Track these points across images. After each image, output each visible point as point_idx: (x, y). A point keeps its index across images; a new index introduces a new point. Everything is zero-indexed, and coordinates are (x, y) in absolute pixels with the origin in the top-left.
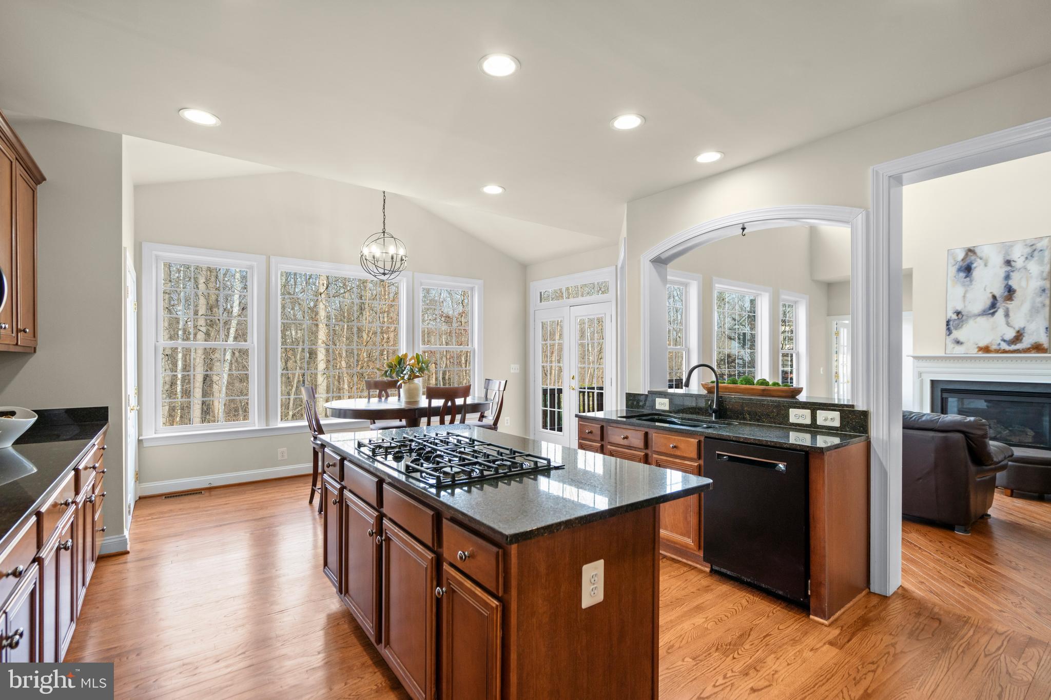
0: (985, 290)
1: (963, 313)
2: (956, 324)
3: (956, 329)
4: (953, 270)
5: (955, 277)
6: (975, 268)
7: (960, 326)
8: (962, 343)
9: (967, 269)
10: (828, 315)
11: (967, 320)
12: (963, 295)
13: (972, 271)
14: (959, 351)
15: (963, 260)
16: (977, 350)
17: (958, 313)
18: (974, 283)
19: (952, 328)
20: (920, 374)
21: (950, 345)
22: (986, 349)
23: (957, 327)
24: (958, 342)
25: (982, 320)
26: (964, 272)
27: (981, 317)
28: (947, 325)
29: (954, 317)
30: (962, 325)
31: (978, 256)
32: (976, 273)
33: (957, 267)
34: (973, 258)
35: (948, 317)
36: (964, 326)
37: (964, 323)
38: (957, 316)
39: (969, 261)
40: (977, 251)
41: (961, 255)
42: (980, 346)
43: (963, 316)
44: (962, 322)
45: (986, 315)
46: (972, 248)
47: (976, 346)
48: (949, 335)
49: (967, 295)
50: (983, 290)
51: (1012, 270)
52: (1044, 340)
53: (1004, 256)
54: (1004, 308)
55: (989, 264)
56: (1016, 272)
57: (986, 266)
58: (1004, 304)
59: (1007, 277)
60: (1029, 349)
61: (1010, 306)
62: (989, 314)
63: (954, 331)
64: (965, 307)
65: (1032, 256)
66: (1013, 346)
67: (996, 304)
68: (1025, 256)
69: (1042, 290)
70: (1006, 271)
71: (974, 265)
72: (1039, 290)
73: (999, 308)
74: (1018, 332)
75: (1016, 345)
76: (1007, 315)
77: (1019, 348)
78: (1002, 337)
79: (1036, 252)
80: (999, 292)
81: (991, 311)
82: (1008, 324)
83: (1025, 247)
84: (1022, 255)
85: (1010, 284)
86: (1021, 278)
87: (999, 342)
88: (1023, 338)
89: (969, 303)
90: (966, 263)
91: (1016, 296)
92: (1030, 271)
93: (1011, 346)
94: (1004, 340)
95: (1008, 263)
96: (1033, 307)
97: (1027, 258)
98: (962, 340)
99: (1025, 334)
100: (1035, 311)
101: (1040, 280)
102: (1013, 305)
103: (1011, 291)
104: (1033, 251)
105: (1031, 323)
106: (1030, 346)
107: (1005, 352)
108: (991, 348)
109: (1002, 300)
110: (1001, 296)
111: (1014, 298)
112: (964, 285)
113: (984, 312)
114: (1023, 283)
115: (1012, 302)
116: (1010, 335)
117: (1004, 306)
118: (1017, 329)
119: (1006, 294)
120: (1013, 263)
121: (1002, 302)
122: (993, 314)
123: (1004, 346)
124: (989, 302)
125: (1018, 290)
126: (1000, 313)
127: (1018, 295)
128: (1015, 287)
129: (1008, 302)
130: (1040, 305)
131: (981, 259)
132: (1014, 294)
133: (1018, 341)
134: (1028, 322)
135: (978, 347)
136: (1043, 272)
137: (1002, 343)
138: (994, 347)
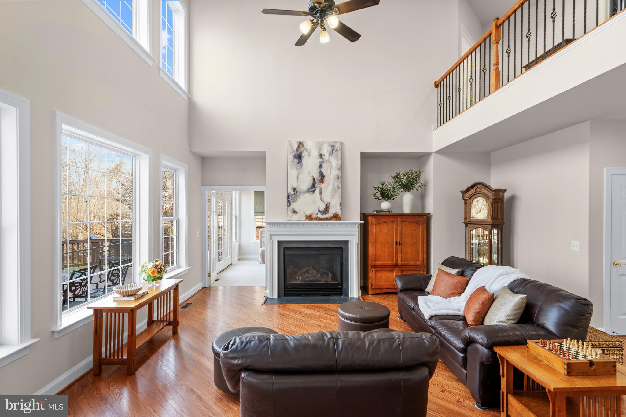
0: (309, 174)
1: (297, 190)
2: (293, 198)
3: (293, 202)
4: (291, 156)
5: (292, 162)
6: (303, 157)
7: (295, 200)
8: (297, 213)
9: (299, 157)
10: (202, 185)
11: (299, 195)
12: (297, 176)
13: (302, 158)
14: (295, 218)
15: (296, 150)
16: (305, 218)
17: (294, 190)
18: (303, 167)
19: (291, 201)
20: (271, 236)
21: (290, 214)
22: (310, 217)
24: (295, 212)
25: (307, 195)
26: (297, 159)
27: (307, 193)
28: (288, 198)
29: (292, 192)
30: (297, 199)
31: (305, 149)
32: (304, 160)
33: (293, 154)
34: (302, 149)
35: (289, 192)
36: (298, 199)
38: (294, 192)
39: (300, 151)
40: (305, 144)
41: (295, 147)
43: (297, 191)
44: (297, 196)
45: (309, 192)
46: (302, 142)
47: (305, 215)
48: (289, 206)
49: (299, 177)
50: (308, 173)
51: (323, 161)
52: (339, 211)
53: (319, 151)
54: (319, 188)
55: (311, 155)
56: (325, 163)
57: (309, 156)
58: (319, 185)
59: (321, 166)
60: (332, 217)
61: (322, 187)
62: (312, 191)
63: (292, 203)
64: (298, 185)
65: (332, 153)
66: (324, 215)
67: (315, 185)
68: (329, 153)
69: (338, 177)
70: (320, 162)
71: (303, 155)
72: (336, 177)
73: (316, 188)
74: (327, 205)
75: (325, 214)
76: (321, 193)
77: (327, 217)
78: (318, 208)
79: (334, 151)
80: (317, 176)
81: (313, 190)
82: (321, 199)
83: (329, 146)
84: (328, 152)
85: (322, 171)
86: (328, 168)
87: (317, 212)
88: (329, 210)
89: (301, 182)
90: (298, 153)
91: (325, 180)
92: (332, 164)
93: (323, 215)
94: (319, 211)
95: (321, 156)
96: (333, 189)
97: (330, 154)
98: (297, 210)
99: (330, 207)
100: (334, 191)
101: (336, 170)
102: (323, 186)
103: (322, 176)
104: (333, 150)
105: (333, 199)
106: (332, 215)
107: (320, 219)
108: (312, 217)
109: (318, 182)
110: (318, 179)
111: (324, 181)
112: (297, 169)
113: (309, 190)
114: (329, 171)
115: (323, 184)
116: (322, 208)
117: (319, 186)
118: (326, 203)
119: (320, 178)
120: (323, 157)
121: (318, 183)
122: (314, 191)
123: (320, 215)
124: (311, 182)
125: (326, 176)
126: (317, 191)
127: (326, 179)
128: (324, 173)
129: (321, 184)
130: (337, 187)
131: (306, 151)
132: (324, 178)
133: (326, 212)
134: (331, 198)
135: (306, 216)
136: (338, 165)
137: (319, 213)
138: (314, 216)
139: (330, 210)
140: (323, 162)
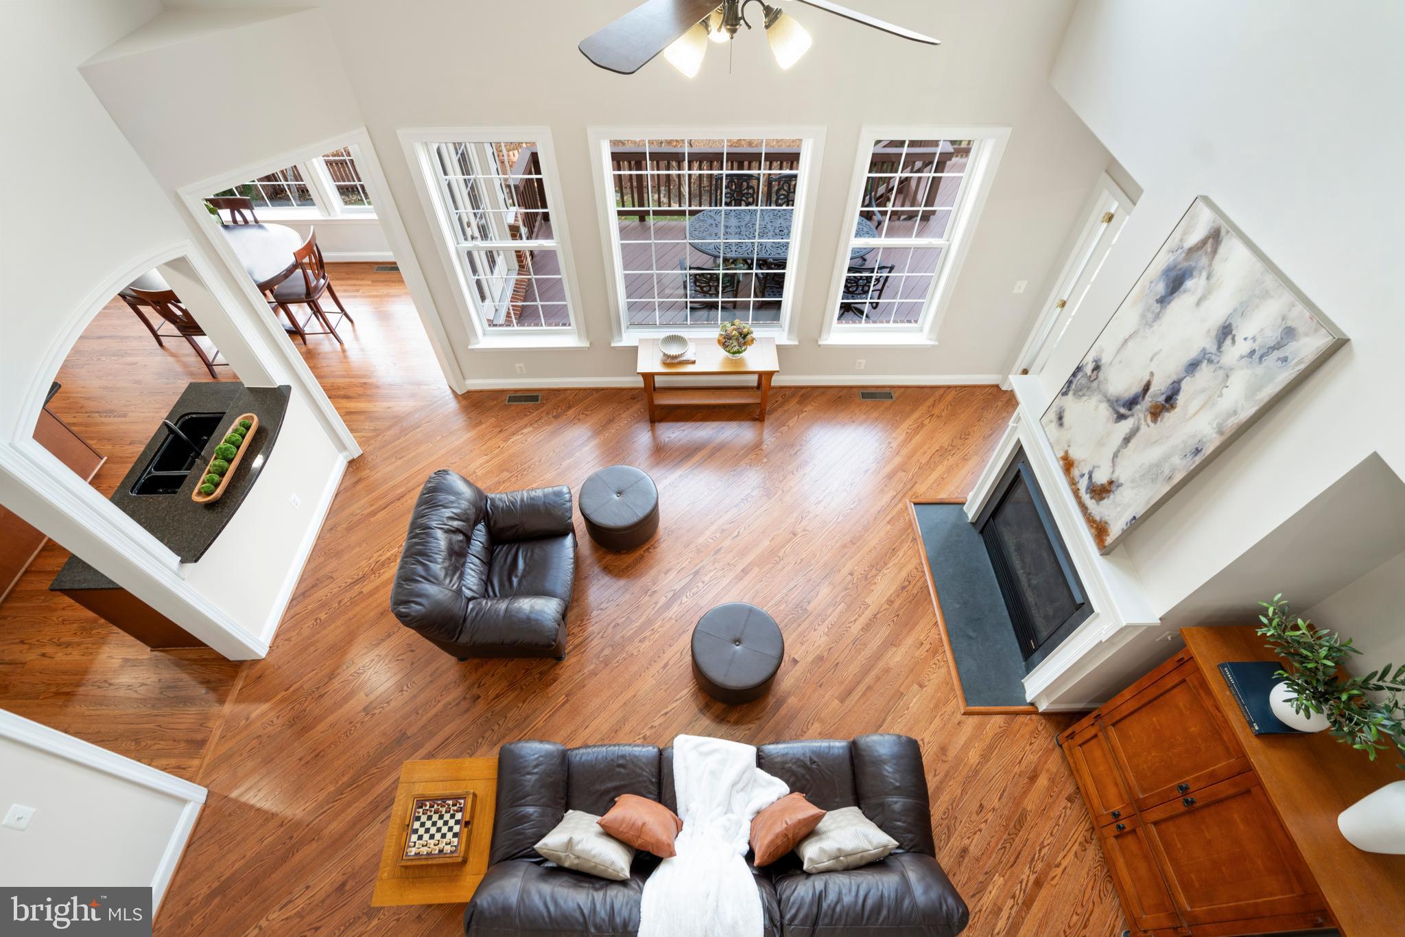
0: (1151, 360)
1: (1101, 374)
2: (1081, 384)
3: (1075, 394)
4: (1162, 262)
5: (1152, 282)
6: (1185, 291)
7: (1081, 394)
8: (1061, 425)
9: (1175, 283)
11: (1094, 391)
12: (1128, 335)
13: (1177, 293)
14: (1052, 432)
15: (1189, 251)
16: (1062, 454)
17: (1097, 367)
18: (1156, 325)
19: (1074, 387)
21: (1053, 413)
22: (1068, 464)
23: (1079, 393)
24: (1060, 419)
26: (1167, 286)
27: (1107, 406)
28: (1074, 375)
29: (1089, 369)
30: (1083, 395)
31: (1210, 265)
32: (1182, 302)
33: (1172, 259)
34: (1203, 261)
35: (1084, 362)
36: (1085, 398)
37: (1088, 393)
38: (1093, 371)
39: (1193, 264)
40: (1223, 246)
42: (1070, 452)
43: (1097, 378)
44: (1088, 389)
45: (1114, 409)
46: (1222, 233)
47: (1066, 448)
48: (1062, 394)
49: (1130, 344)
50: (1150, 355)
51: (1213, 357)
52: (1115, 530)
53: (1235, 310)
54: (1136, 423)
55: (1205, 305)
56: (1211, 367)
57: (1198, 304)
58: (1142, 416)
59: (1193, 366)
60: (1094, 521)
61: (1144, 428)
62: (1117, 412)
63: (1071, 393)
64: (1111, 363)
65: (1261, 358)
66: (1088, 496)
67: (1137, 403)
68: (1256, 346)
69: (1197, 449)
70: (1204, 349)
71: (1189, 284)
72: (1193, 444)
73: (1132, 415)
74: (1111, 483)
75: (1092, 498)
76: (1127, 440)
77: (1089, 507)
78: (1094, 467)
79: (1276, 354)
80: (1159, 386)
81: (1123, 411)
82: (1115, 456)
83: (1280, 320)
84: (1254, 339)
85: (1184, 385)
86: (1203, 391)
87: (1086, 471)
88: (1104, 498)
89: (1120, 362)
90: (1185, 264)
91: (1165, 419)
92: (1225, 389)
93: (1087, 493)
94: (1090, 477)
95: (1226, 332)
96: (1158, 465)
97: (1253, 352)
98: (1066, 420)
99: (1112, 496)
100: (1152, 473)
101: (1215, 425)
102: (1149, 430)
103: (1170, 400)
104: (1277, 346)
105: (1132, 488)
106: (1098, 518)
107: (1076, 493)
108: (1072, 470)
109: (1149, 404)
110: (1155, 395)
111: (1159, 419)
112: (1143, 316)
113: (1117, 401)
114: (1194, 406)
115: (1152, 425)
116: (1101, 478)
117: (1139, 419)
118: (1114, 477)
119: (1162, 399)
120: (1228, 341)
121: (1144, 409)
122: (1121, 417)
123: (1083, 484)
124: (1136, 388)
125: (1176, 410)
126: (1126, 426)
127: (1169, 418)
128: (1181, 399)
129: (1149, 418)
130: (1167, 472)
131: (1208, 278)
132: (1168, 410)
133: (1097, 496)
134: (1133, 481)
135: (1066, 452)
136: (1235, 413)
137: (1086, 477)
138: (1076, 472)
139: (1105, 501)
140: (1210, 361)
